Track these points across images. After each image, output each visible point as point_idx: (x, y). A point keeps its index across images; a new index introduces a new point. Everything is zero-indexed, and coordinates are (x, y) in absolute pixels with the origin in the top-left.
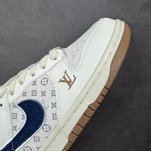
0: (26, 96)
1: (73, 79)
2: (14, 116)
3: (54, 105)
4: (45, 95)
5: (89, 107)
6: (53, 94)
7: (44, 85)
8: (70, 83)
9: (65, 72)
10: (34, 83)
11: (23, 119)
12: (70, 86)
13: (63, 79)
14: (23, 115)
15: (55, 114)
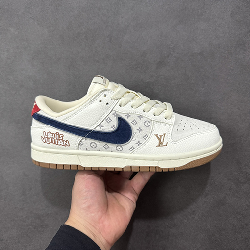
0: (128, 117)
1: (164, 144)
2: (108, 120)
3: (139, 143)
4: (140, 132)
5: (156, 167)
6: (145, 137)
7: (145, 125)
8: (160, 144)
9: (164, 134)
10: (140, 117)
11: (112, 127)
12: (159, 145)
13: (159, 137)
14: (114, 126)
15: (134, 148)
